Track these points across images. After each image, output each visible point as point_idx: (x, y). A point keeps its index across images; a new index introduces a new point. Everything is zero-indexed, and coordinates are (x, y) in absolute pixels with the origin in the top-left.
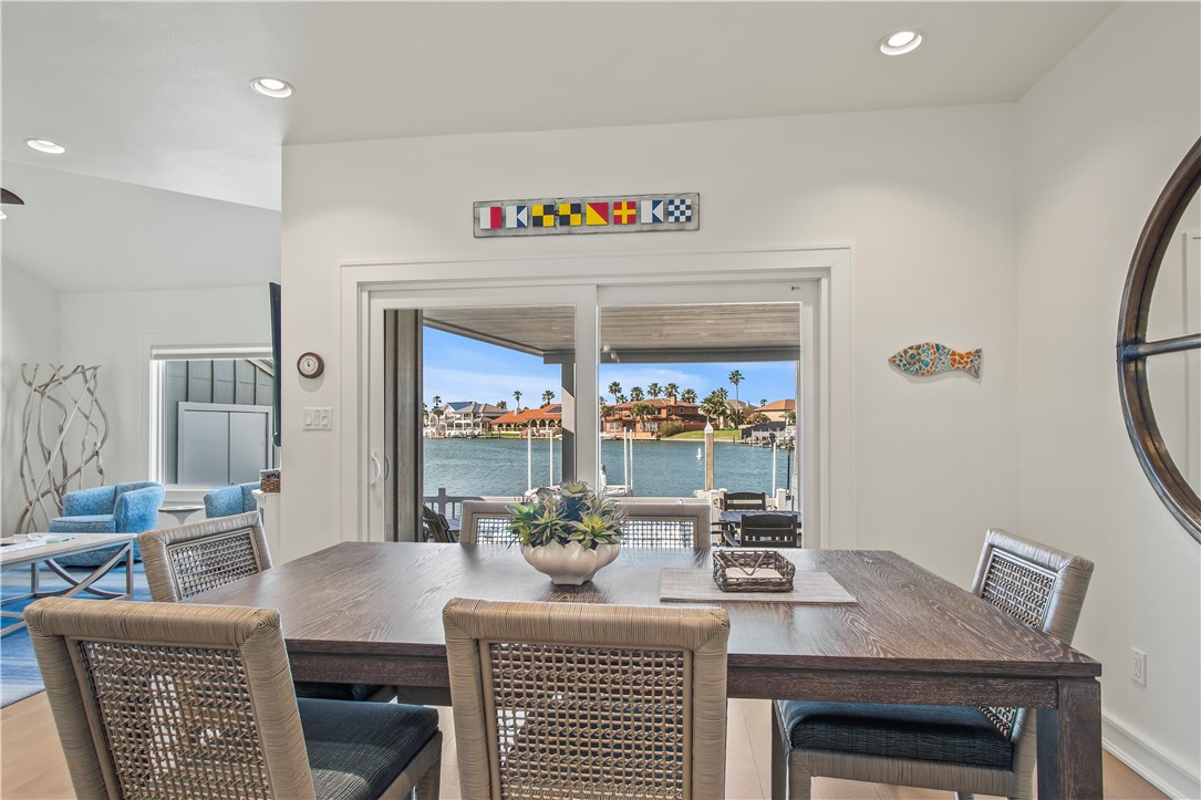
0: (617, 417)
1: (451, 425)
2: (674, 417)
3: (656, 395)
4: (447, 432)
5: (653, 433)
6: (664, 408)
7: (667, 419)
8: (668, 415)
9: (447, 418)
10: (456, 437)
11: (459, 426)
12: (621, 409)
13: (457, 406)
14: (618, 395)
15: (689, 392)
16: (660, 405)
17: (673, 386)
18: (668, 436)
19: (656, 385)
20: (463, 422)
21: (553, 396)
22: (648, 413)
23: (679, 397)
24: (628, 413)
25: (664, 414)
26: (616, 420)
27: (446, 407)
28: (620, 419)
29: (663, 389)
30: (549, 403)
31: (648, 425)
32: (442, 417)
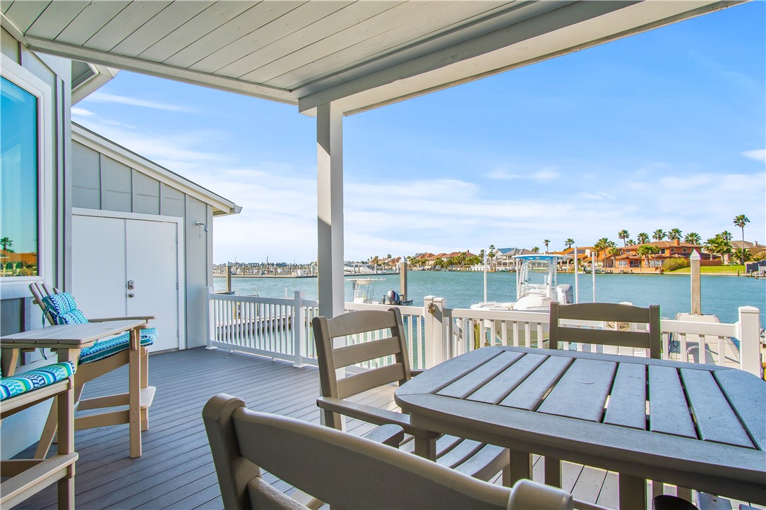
0: (624, 256)
1: (500, 264)
2: (677, 255)
3: (660, 238)
4: (497, 268)
5: (657, 269)
6: (667, 248)
7: (670, 258)
8: (671, 254)
9: (497, 259)
10: (503, 271)
11: (505, 264)
12: (629, 250)
13: (504, 251)
14: (627, 240)
15: (692, 235)
16: (663, 246)
17: (677, 231)
18: (672, 270)
19: (660, 231)
20: (508, 261)
21: (573, 242)
22: (653, 253)
23: (682, 240)
24: (634, 253)
25: (667, 253)
26: (623, 259)
27: (497, 252)
28: (627, 258)
29: (667, 234)
30: (570, 247)
31: (652, 262)
32: (494, 258)
